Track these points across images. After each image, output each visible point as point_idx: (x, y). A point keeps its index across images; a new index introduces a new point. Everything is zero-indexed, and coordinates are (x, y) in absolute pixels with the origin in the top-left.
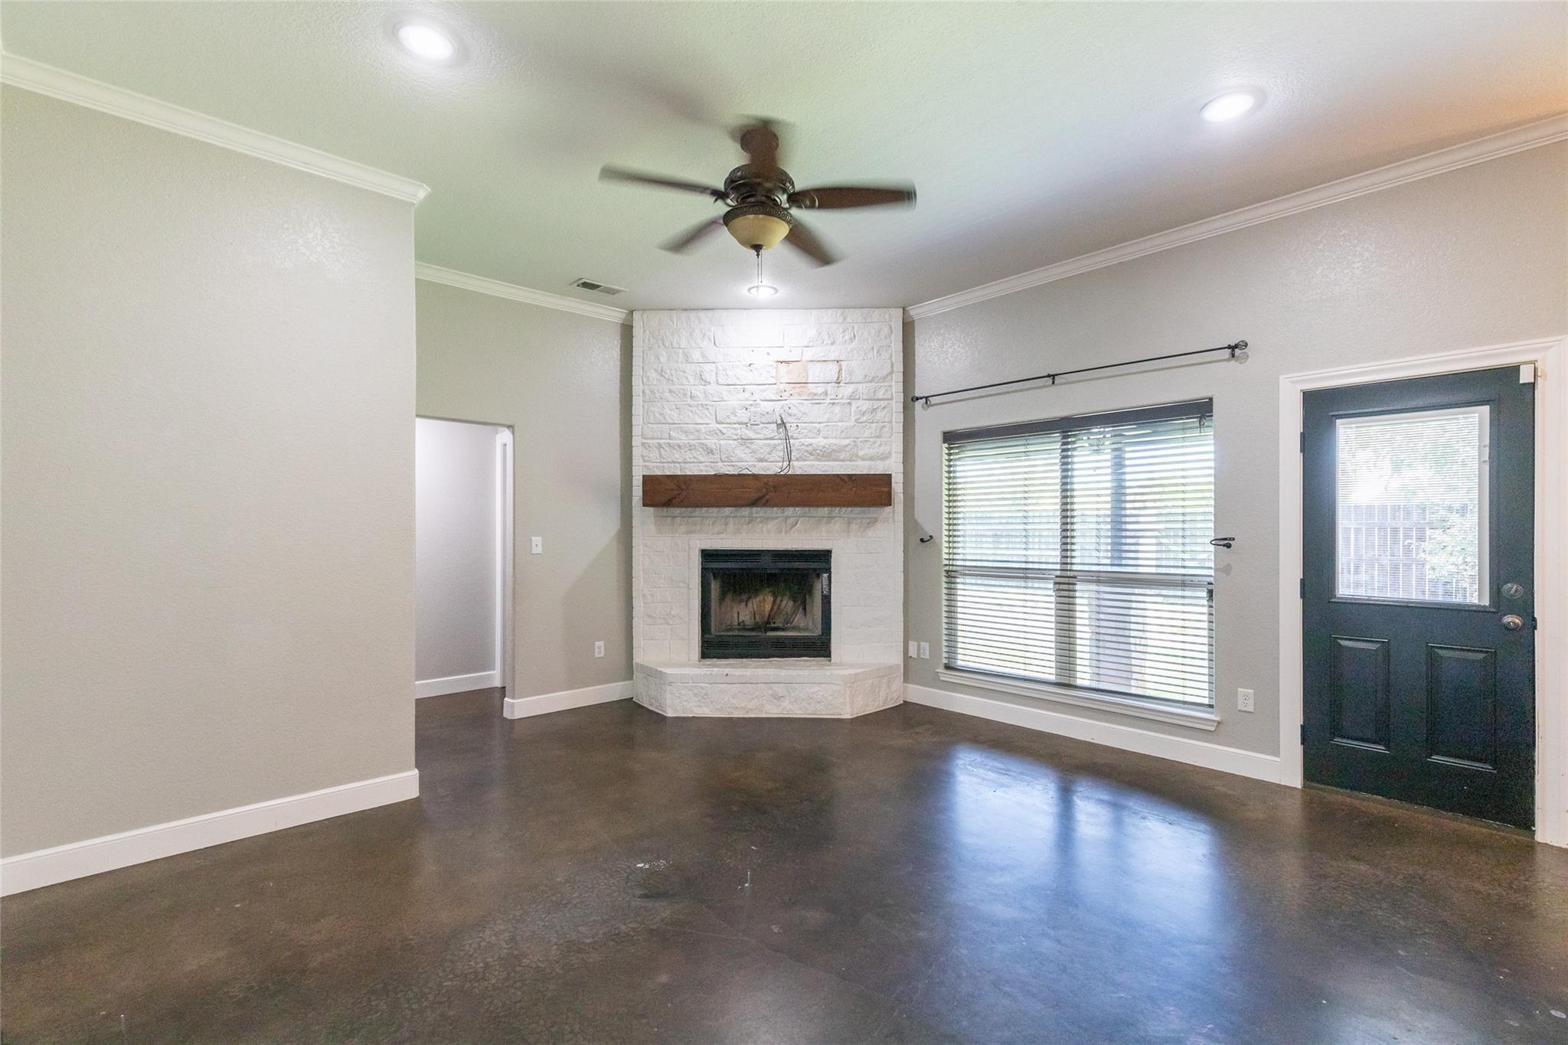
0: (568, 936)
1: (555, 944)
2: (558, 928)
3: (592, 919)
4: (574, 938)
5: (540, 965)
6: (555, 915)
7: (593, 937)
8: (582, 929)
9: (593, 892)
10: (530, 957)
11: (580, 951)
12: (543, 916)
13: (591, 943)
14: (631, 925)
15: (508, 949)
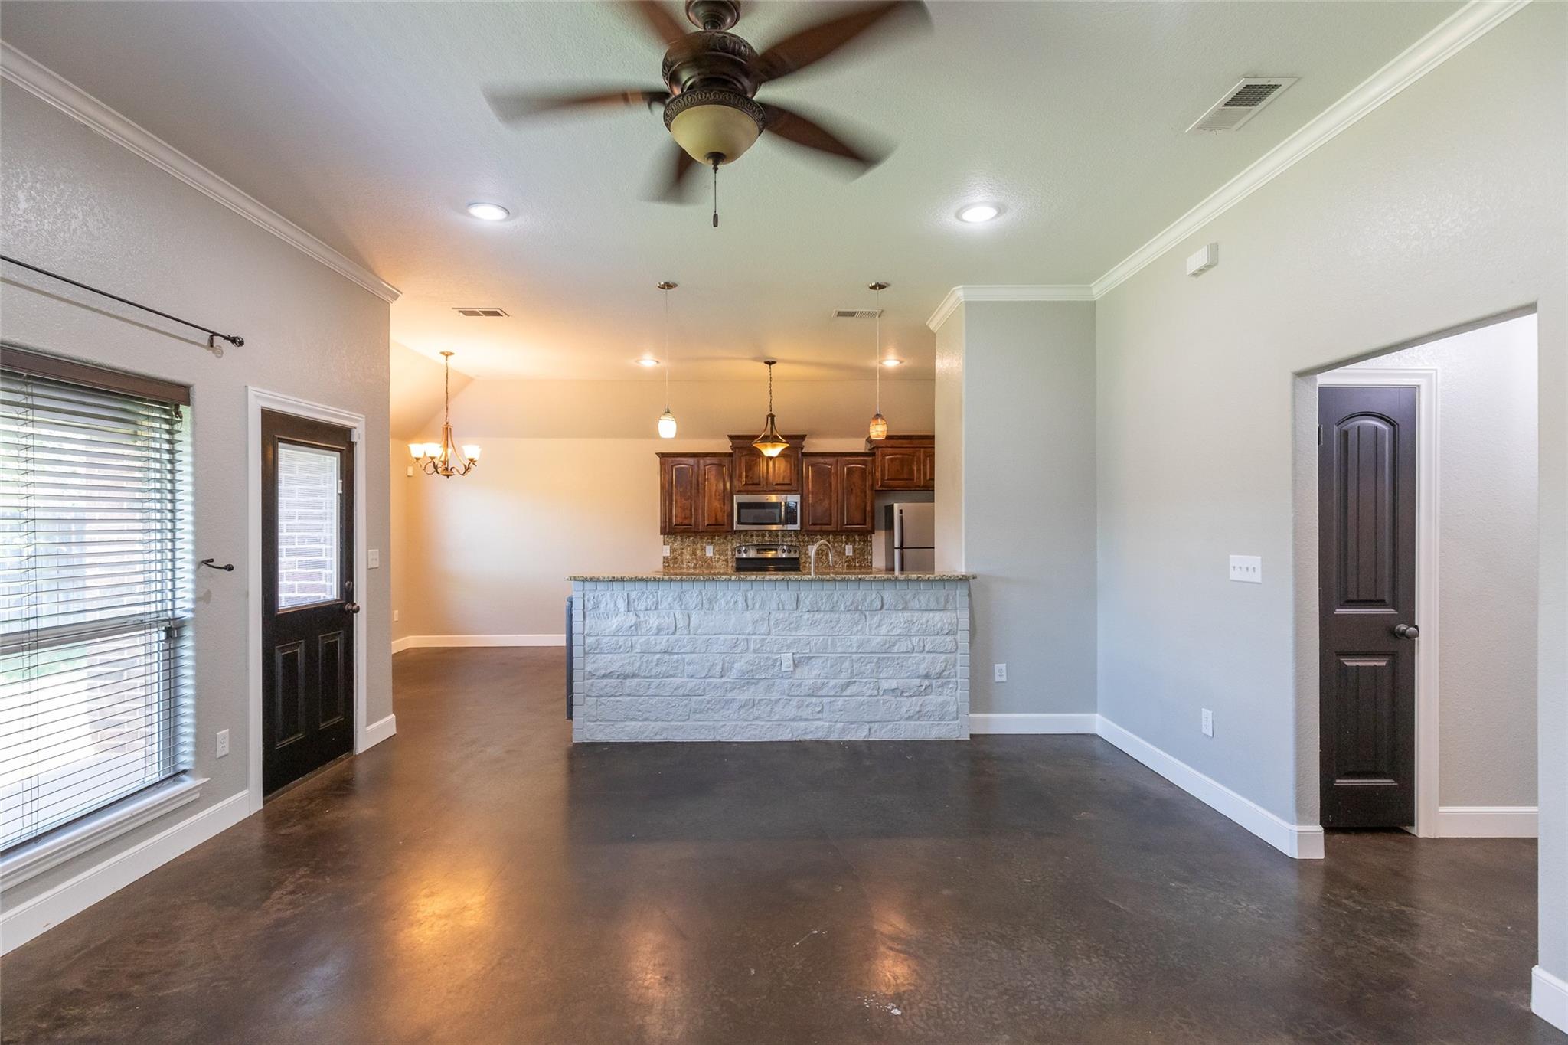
0: (1010, 955)
1: (1024, 952)
2: (1018, 967)
3: (982, 963)
4: (1005, 951)
5: (1039, 939)
6: (1019, 984)
7: (987, 944)
8: (994, 956)
9: (970, 997)
10: (1048, 950)
11: (1003, 937)
12: (1031, 988)
13: (991, 940)
14: (948, 941)
15: (1070, 965)
